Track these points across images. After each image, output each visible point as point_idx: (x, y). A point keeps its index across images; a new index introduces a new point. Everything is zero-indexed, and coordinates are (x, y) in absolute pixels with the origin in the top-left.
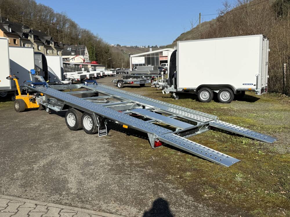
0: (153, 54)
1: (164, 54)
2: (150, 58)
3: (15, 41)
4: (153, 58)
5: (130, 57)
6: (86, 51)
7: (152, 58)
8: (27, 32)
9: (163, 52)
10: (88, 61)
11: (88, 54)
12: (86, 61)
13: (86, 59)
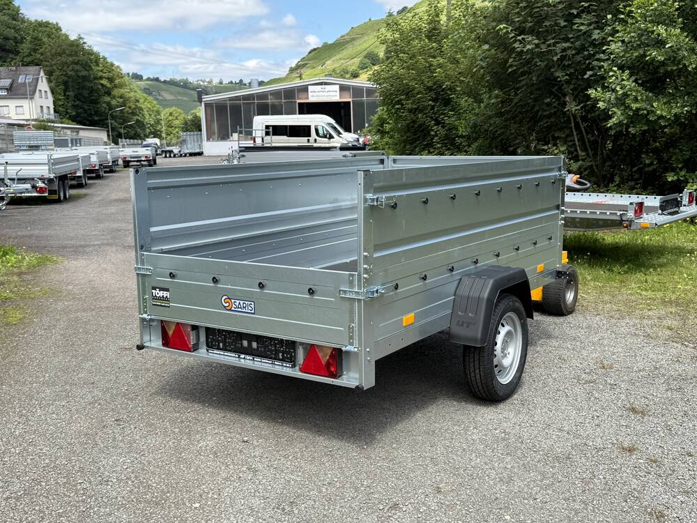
0: (277, 94)
1: (312, 96)
2: (266, 105)
4: (277, 107)
5: (201, 102)
6: (43, 85)
9: (309, 87)
10: (52, 117)
11: (50, 94)
12: (46, 117)
13: (45, 110)
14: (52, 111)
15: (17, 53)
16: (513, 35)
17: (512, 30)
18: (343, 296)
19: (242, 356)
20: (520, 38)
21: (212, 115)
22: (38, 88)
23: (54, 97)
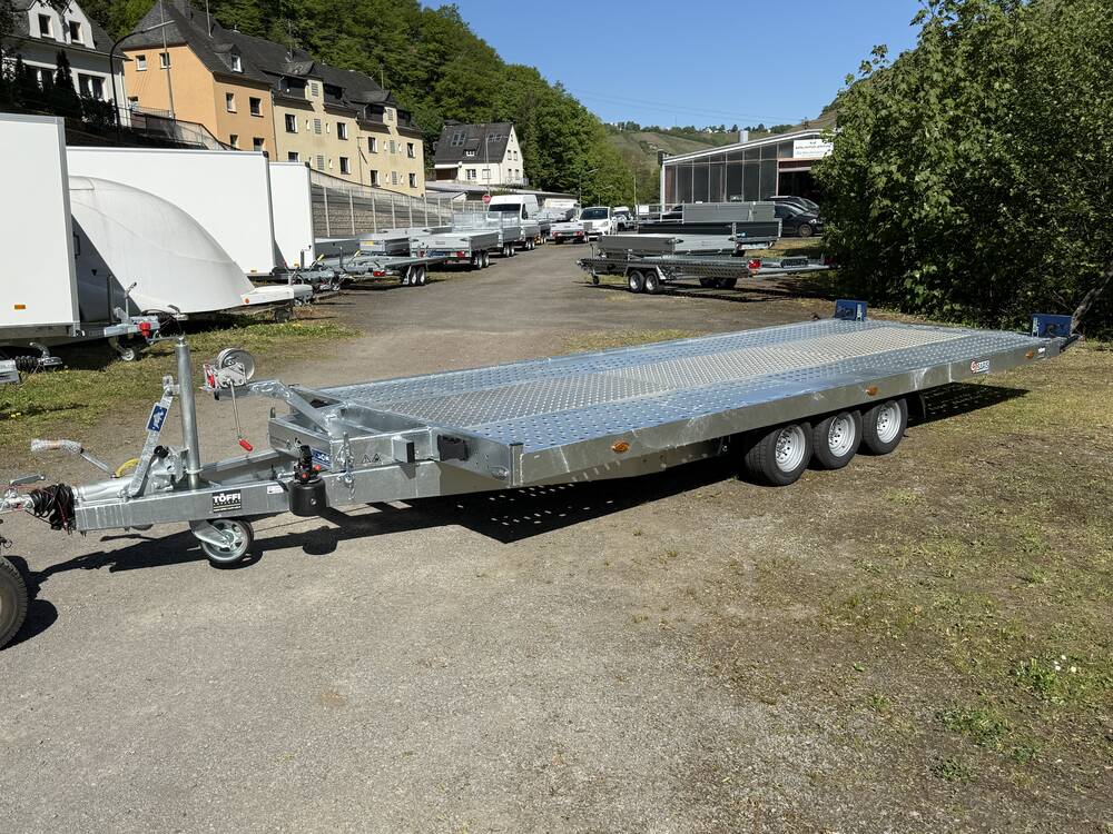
0: (753, 152)
1: (798, 153)
2: (739, 166)
3: (254, 103)
4: (752, 168)
5: (661, 164)
6: (513, 144)
7: (747, 167)
8: (302, 73)
9: (795, 142)
10: (521, 182)
11: (519, 154)
12: (514, 182)
13: (513, 172)
14: (521, 174)
15: (491, 105)
21: (673, 180)
22: (508, 148)
23: (525, 159)
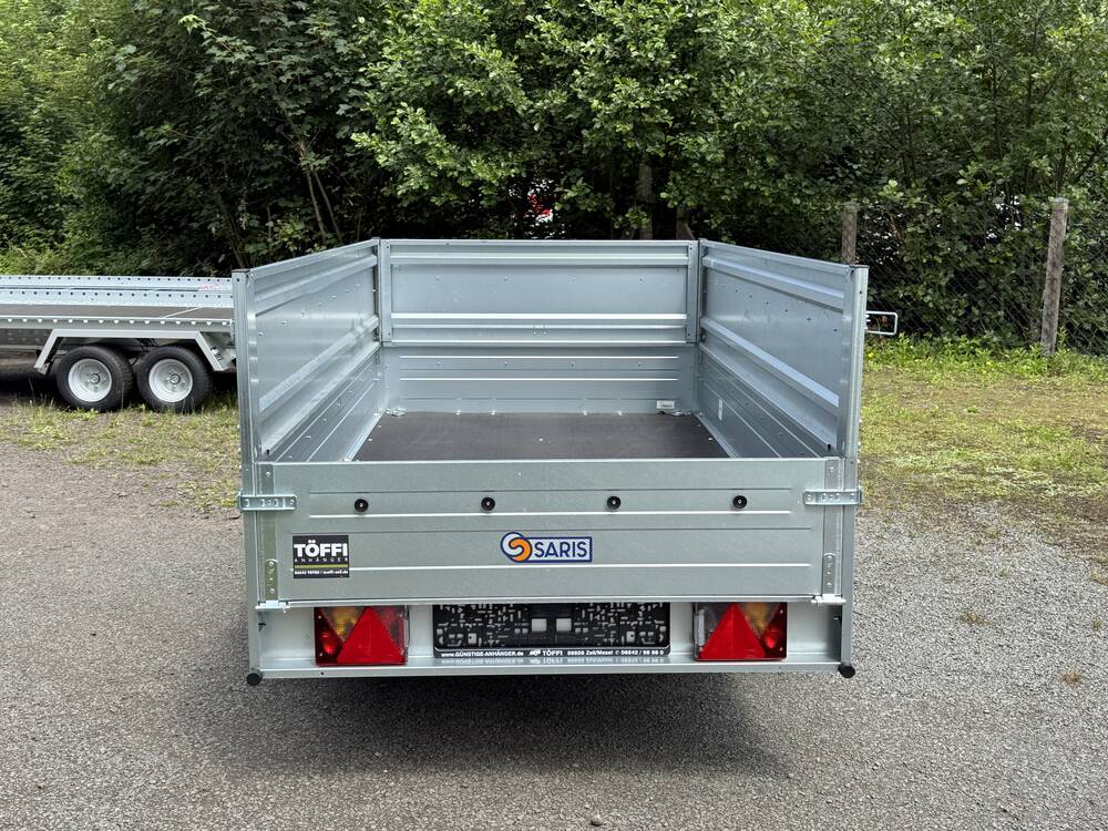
16: (210, 34)
17: (207, 26)
18: (814, 503)
19: (536, 652)
20: (219, 40)
